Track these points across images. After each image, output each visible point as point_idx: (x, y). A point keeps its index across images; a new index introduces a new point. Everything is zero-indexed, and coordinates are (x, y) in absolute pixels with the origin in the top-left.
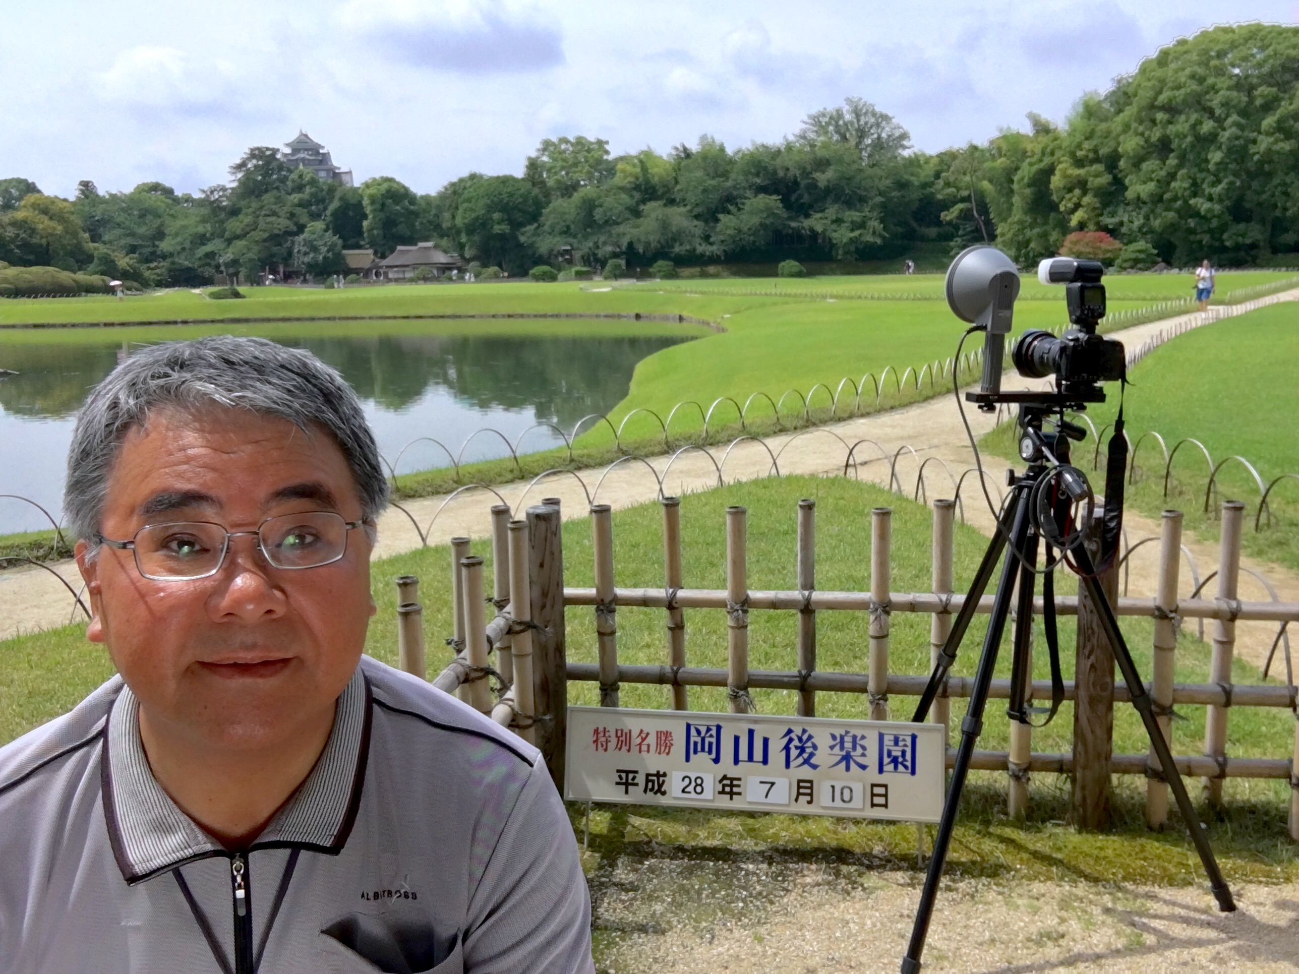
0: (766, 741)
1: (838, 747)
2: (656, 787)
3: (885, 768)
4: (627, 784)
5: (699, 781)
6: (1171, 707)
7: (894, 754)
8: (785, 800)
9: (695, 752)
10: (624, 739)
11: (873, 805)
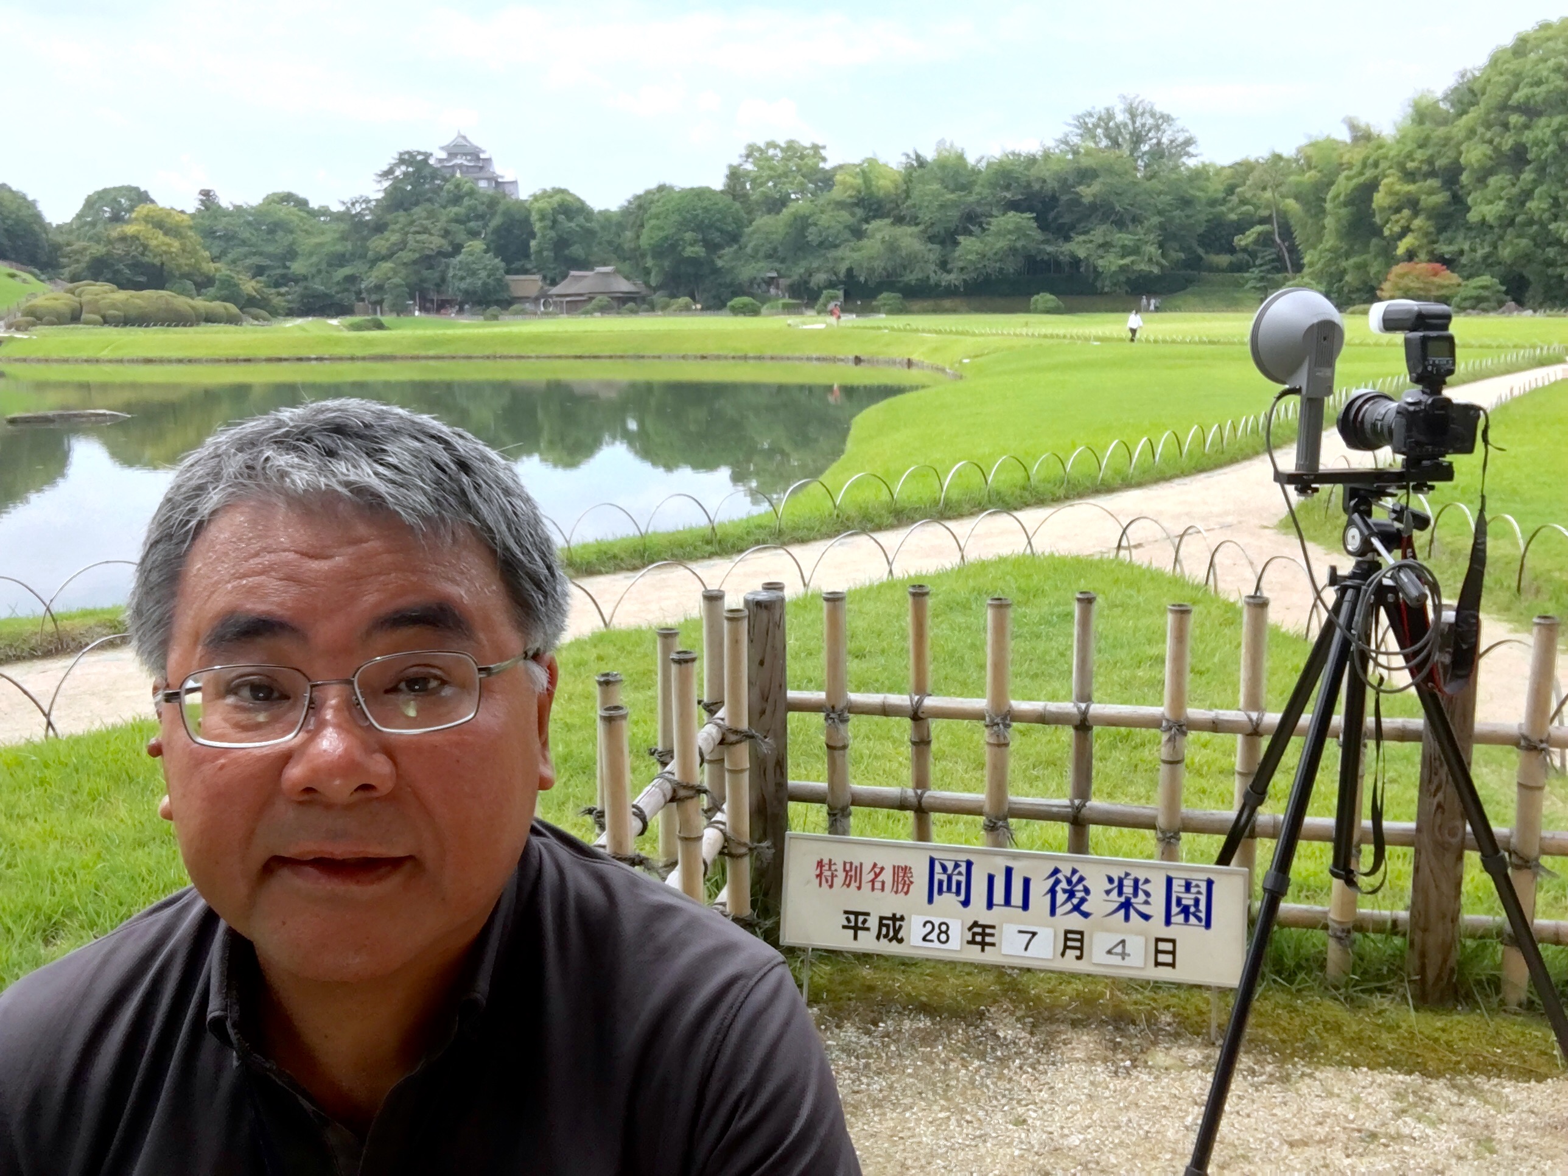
0: (1027, 882)
1: (1115, 892)
2: (891, 934)
3: (1173, 919)
4: (856, 929)
6: (1537, 859)
7: (1184, 902)
8: (1050, 956)
9: (940, 892)
10: (853, 874)
11: (1157, 964)
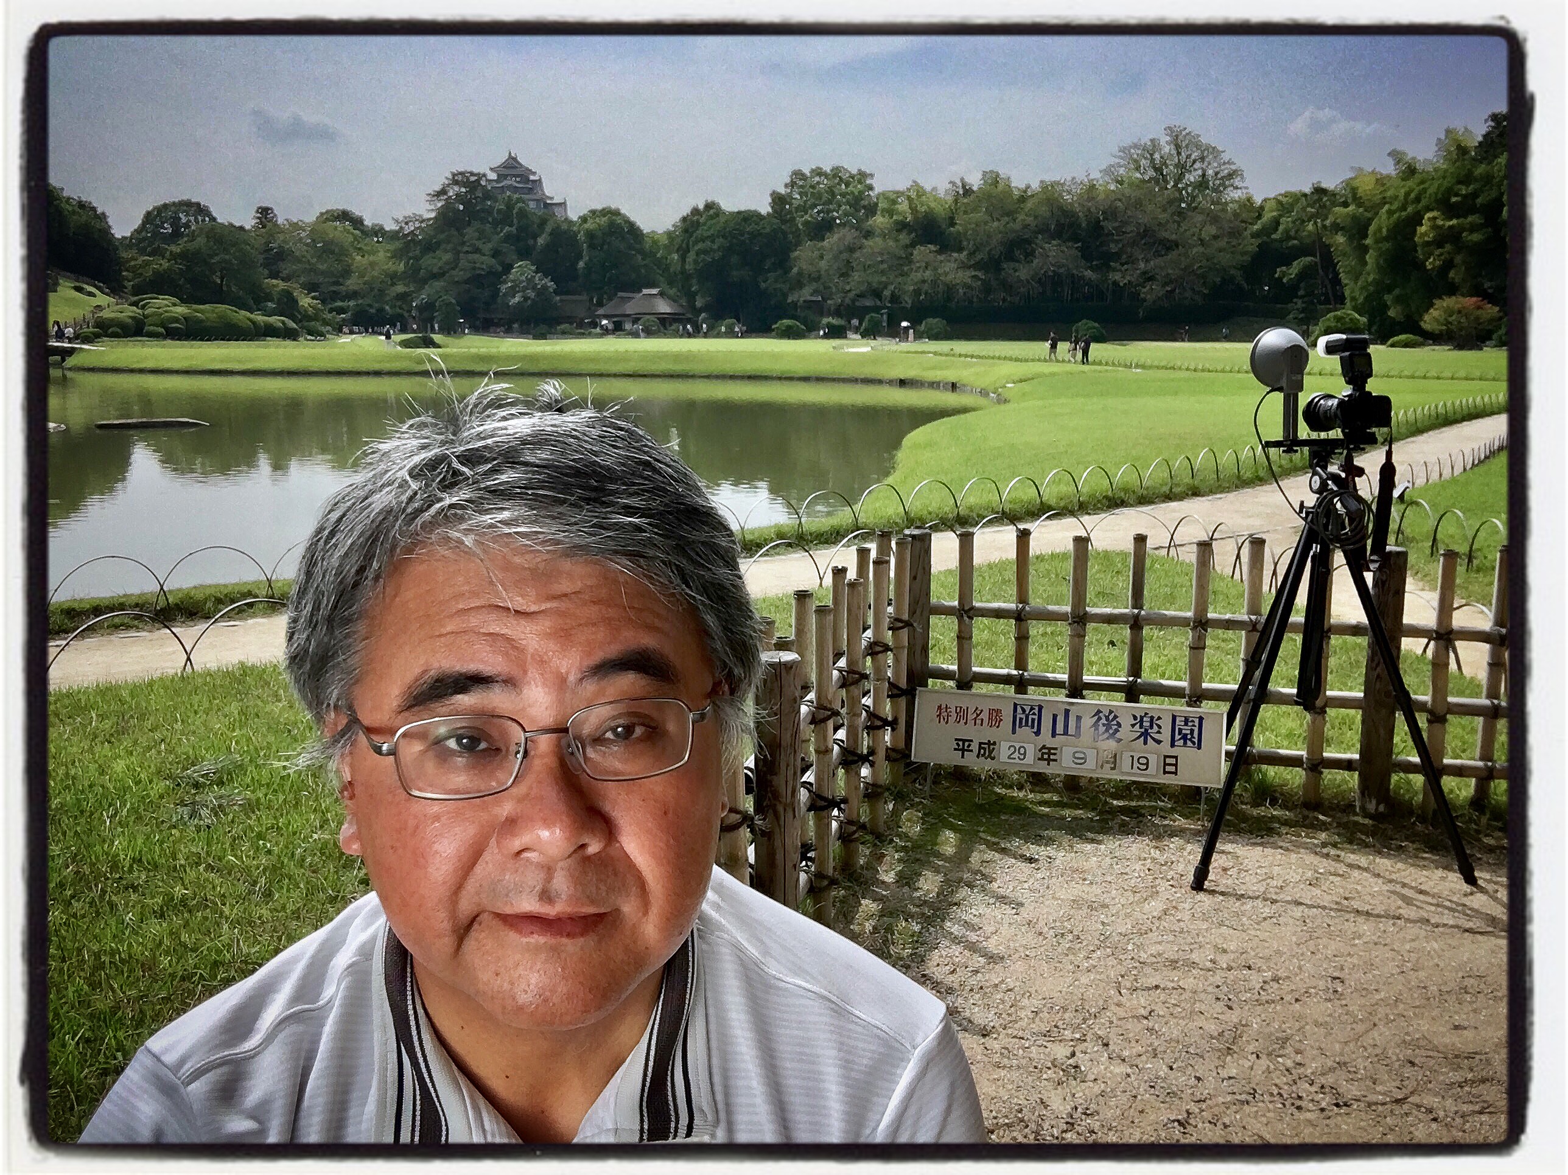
0: (1079, 719)
1: (1138, 726)
3: (1176, 744)
4: (963, 750)
5: (1022, 751)
8: (1093, 767)
9: (1020, 727)
10: (962, 714)
11: (1165, 772)
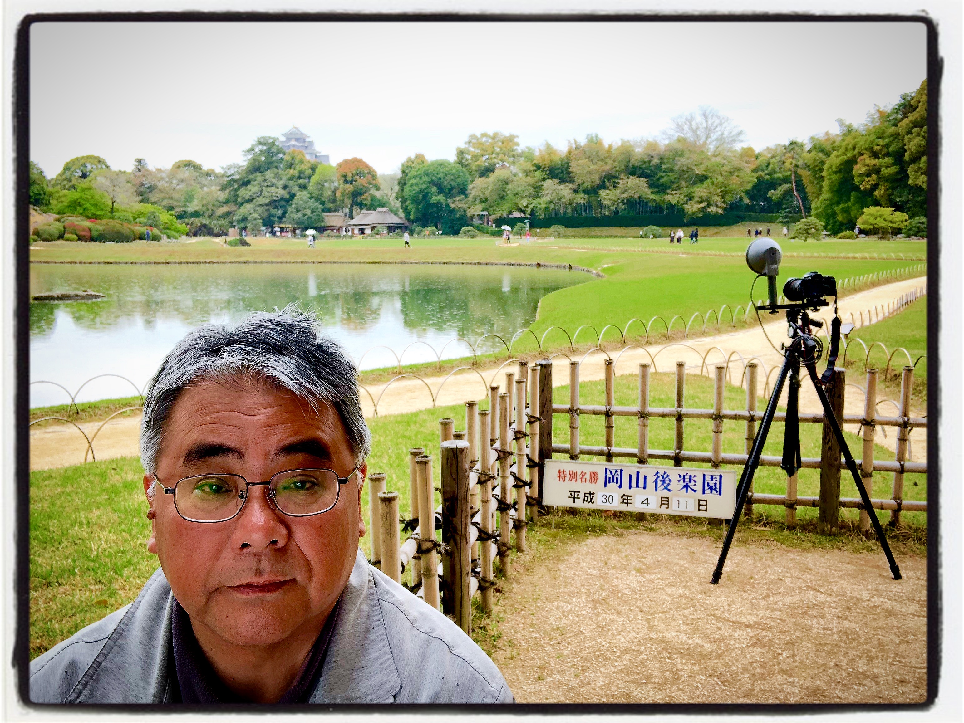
0: (645, 477)
1: (682, 481)
2: (589, 500)
3: (706, 492)
4: (574, 498)
5: (611, 497)
7: (710, 485)
8: (655, 508)
9: (609, 482)
10: (573, 476)
11: (699, 510)
